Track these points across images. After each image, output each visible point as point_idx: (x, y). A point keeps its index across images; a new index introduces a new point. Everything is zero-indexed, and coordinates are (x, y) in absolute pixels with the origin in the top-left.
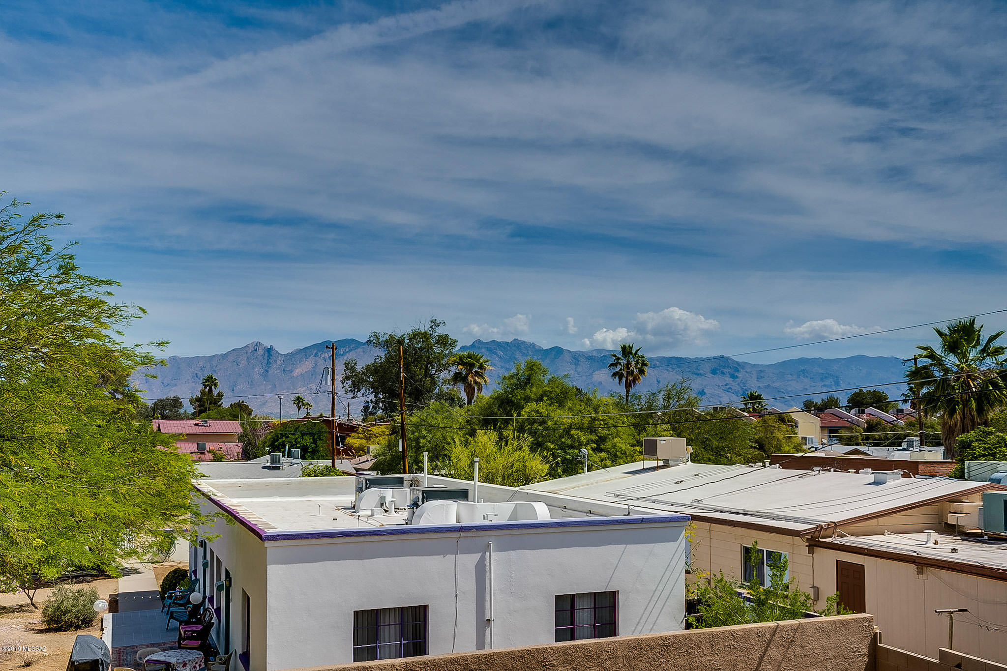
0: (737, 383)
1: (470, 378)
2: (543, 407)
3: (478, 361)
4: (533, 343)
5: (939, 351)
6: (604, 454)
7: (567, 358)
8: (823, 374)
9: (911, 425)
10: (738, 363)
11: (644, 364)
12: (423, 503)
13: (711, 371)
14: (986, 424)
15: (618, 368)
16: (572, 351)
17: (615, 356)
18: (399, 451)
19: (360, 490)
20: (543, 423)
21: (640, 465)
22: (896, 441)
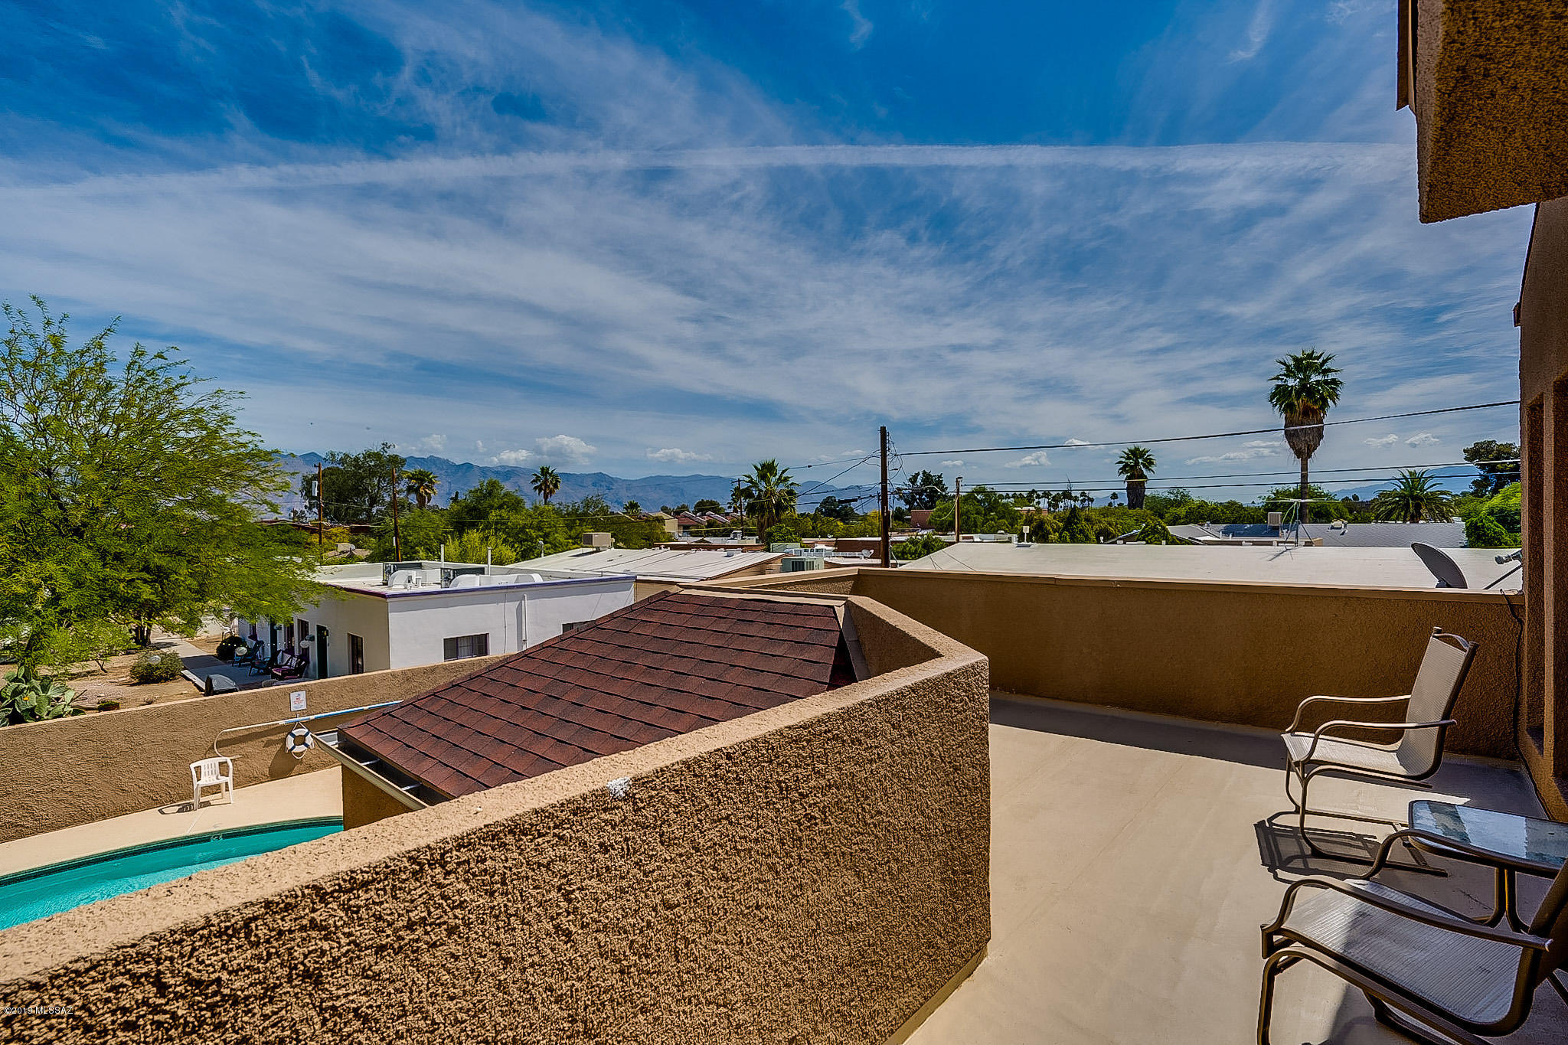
0: (611, 493)
1: (421, 490)
2: (504, 513)
3: (428, 476)
4: (446, 460)
5: (755, 479)
6: (549, 545)
7: (477, 472)
8: (673, 487)
9: (734, 523)
10: (612, 478)
11: (557, 481)
12: (454, 577)
13: (592, 484)
14: (780, 521)
15: (539, 483)
16: (481, 466)
17: (535, 474)
18: (392, 546)
19: (388, 572)
20: (504, 524)
21: (580, 551)
22: (726, 534)
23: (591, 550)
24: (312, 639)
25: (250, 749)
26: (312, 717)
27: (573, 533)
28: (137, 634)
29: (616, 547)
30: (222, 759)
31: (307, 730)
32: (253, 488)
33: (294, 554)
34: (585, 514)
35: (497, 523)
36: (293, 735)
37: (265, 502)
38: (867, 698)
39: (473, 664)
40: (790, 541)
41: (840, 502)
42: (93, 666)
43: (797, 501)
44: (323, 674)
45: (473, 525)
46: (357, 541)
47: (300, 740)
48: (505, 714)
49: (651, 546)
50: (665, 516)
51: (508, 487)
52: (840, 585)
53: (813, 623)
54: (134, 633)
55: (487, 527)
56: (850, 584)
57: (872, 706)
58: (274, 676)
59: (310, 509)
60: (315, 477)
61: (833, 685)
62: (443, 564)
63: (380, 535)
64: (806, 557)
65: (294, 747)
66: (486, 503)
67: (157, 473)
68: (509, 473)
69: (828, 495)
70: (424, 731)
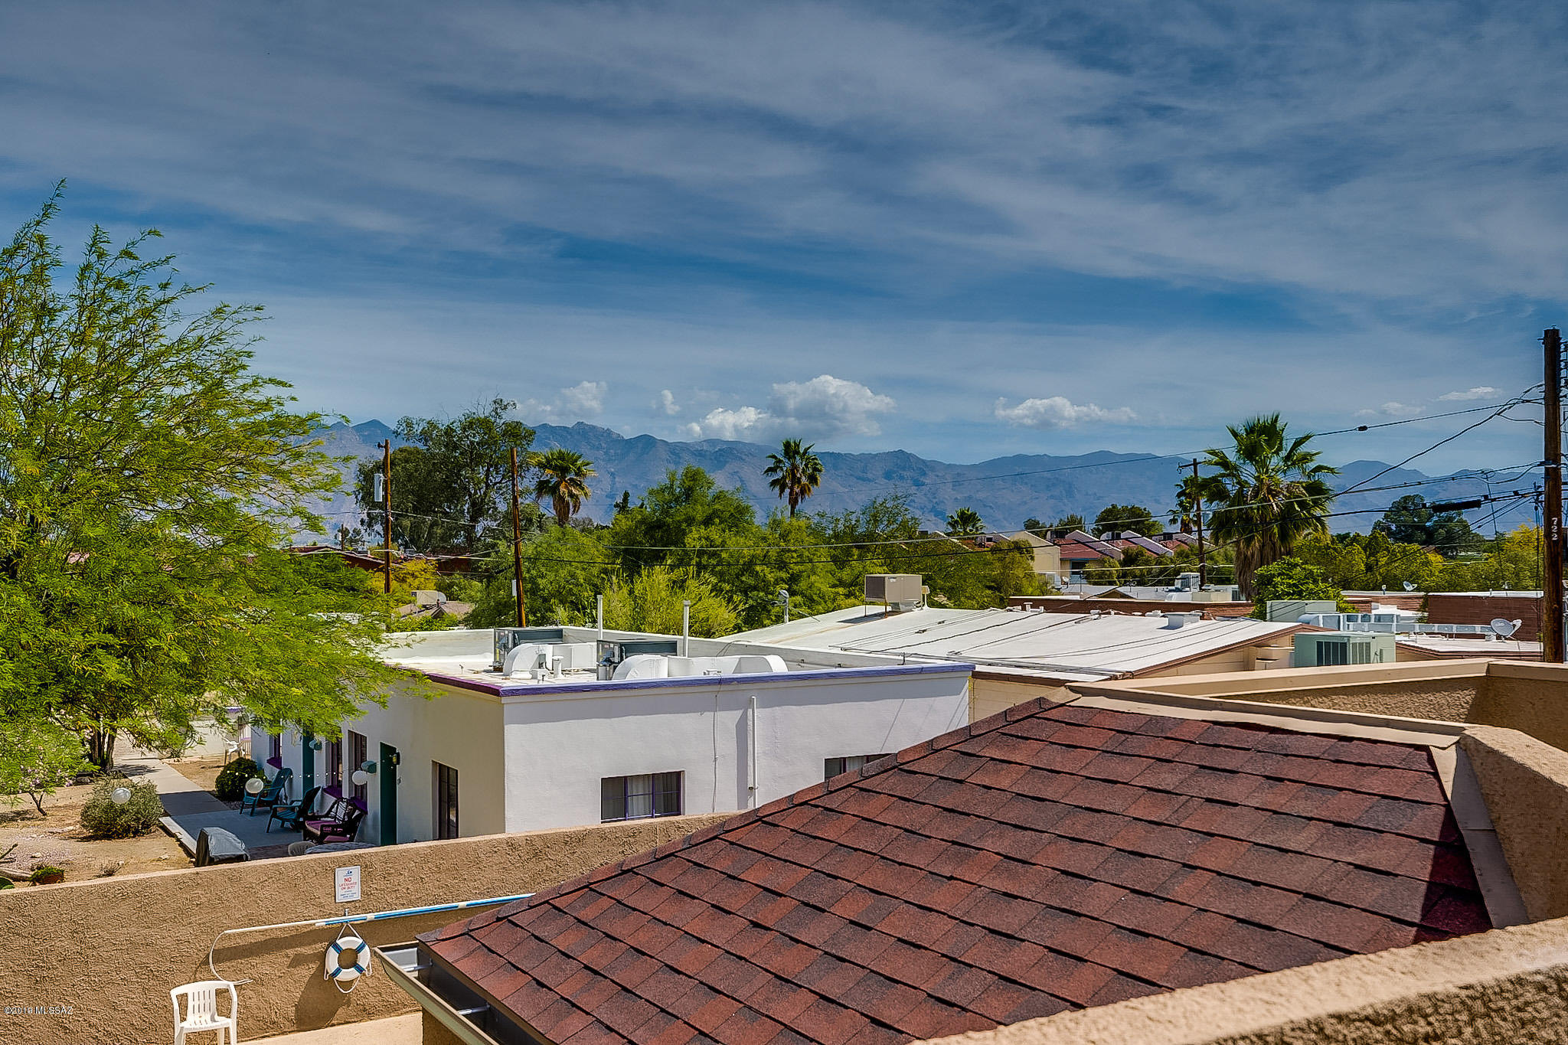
0: (923, 492)
1: (562, 489)
2: (714, 533)
3: (574, 462)
4: (608, 429)
5: (1232, 457)
7: (663, 453)
8: (1049, 479)
9: (1183, 556)
10: (924, 461)
11: (815, 469)
12: (622, 660)
13: (883, 474)
14: (1289, 553)
15: (779, 475)
16: (669, 441)
17: (774, 457)
18: (510, 595)
19: (503, 647)
20: (714, 555)
21: (860, 611)
22: (1166, 578)
23: (881, 609)
24: (372, 769)
25: (267, 969)
26: (371, 916)
27: (846, 574)
28: (93, 748)
29: (932, 604)
30: (222, 984)
31: (360, 941)
32: (280, 486)
33: (345, 608)
34: (871, 536)
35: (701, 553)
36: (337, 948)
37: (298, 512)
38: (1532, 968)
39: (653, 830)
40: (1312, 595)
41: (1438, 508)
42: (25, 802)
43: (1331, 507)
44: (389, 836)
45: (657, 558)
46: (451, 586)
47: (349, 959)
48: (721, 933)
49: (1003, 603)
50: (1033, 540)
51: (720, 481)
52: (1440, 698)
53: (1376, 783)
54: (88, 746)
55: (682, 562)
56: (1467, 696)
57: (1544, 988)
58: (309, 835)
59: (370, 525)
60: (381, 467)
61: (1430, 930)
62: (601, 632)
63: (489, 576)
64: (1353, 632)
65: (338, 971)
66: (681, 512)
67: (126, 462)
68: (725, 453)
69: (1410, 492)
70: (569, 957)
